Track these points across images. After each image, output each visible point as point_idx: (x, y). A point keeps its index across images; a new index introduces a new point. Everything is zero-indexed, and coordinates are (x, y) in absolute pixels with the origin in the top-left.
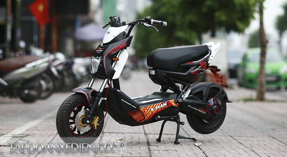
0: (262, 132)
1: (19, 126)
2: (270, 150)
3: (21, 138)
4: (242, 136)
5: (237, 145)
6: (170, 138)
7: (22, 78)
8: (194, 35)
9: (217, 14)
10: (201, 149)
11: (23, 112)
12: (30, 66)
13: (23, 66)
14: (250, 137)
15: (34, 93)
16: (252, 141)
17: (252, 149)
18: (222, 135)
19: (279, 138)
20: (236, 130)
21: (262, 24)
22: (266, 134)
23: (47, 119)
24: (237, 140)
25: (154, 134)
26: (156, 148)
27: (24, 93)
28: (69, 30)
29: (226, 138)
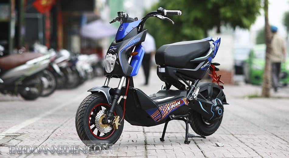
0: (265, 130)
1: (15, 124)
2: (272, 149)
3: (14, 138)
4: (243, 135)
5: (238, 144)
6: (169, 137)
7: (23, 76)
8: (201, 31)
9: (222, 10)
10: (199, 148)
11: (23, 110)
12: (30, 63)
13: (24, 63)
14: (252, 135)
15: (35, 90)
16: (253, 139)
17: (253, 148)
18: (223, 133)
19: (281, 136)
20: (238, 128)
21: (266, 19)
22: (269, 132)
23: (45, 117)
24: (238, 138)
25: (153, 133)
26: (153, 147)
27: (25, 90)
28: (75, 27)
29: (227, 136)
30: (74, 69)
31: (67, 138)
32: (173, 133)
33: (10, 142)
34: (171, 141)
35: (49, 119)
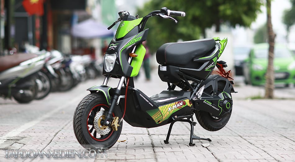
0: (274, 132)
1: (14, 128)
2: (283, 150)
3: (17, 141)
4: (252, 136)
5: (248, 146)
6: (176, 139)
7: (17, 77)
9: (222, 8)
10: (209, 150)
11: (19, 113)
12: (24, 64)
13: (18, 64)
14: (260, 136)
15: (29, 93)
16: (263, 141)
17: (264, 150)
18: (231, 135)
19: (291, 137)
20: (245, 130)
21: (269, 17)
22: (278, 134)
23: (44, 120)
24: (247, 140)
25: (158, 135)
26: (161, 149)
27: (19, 92)
28: (65, 27)
29: (235, 138)
30: (67, 70)
31: (70, 141)
32: (179, 135)
33: (13, 146)
34: (178, 143)
35: (48, 122)
